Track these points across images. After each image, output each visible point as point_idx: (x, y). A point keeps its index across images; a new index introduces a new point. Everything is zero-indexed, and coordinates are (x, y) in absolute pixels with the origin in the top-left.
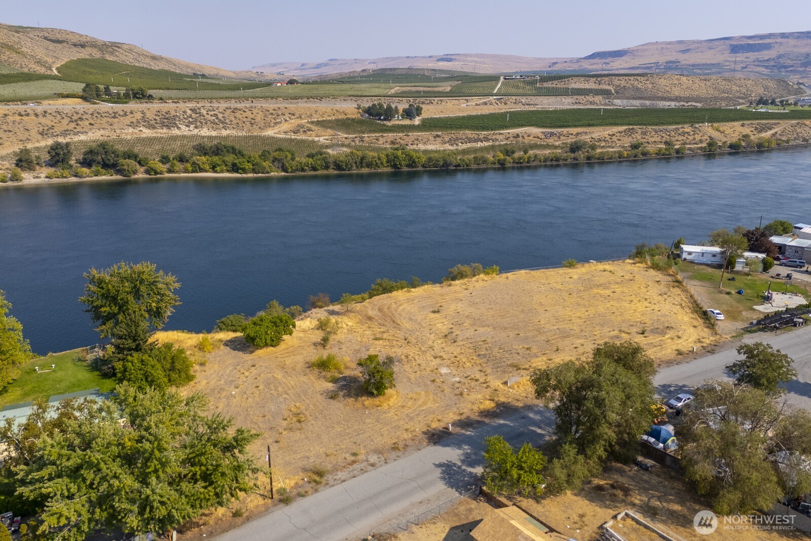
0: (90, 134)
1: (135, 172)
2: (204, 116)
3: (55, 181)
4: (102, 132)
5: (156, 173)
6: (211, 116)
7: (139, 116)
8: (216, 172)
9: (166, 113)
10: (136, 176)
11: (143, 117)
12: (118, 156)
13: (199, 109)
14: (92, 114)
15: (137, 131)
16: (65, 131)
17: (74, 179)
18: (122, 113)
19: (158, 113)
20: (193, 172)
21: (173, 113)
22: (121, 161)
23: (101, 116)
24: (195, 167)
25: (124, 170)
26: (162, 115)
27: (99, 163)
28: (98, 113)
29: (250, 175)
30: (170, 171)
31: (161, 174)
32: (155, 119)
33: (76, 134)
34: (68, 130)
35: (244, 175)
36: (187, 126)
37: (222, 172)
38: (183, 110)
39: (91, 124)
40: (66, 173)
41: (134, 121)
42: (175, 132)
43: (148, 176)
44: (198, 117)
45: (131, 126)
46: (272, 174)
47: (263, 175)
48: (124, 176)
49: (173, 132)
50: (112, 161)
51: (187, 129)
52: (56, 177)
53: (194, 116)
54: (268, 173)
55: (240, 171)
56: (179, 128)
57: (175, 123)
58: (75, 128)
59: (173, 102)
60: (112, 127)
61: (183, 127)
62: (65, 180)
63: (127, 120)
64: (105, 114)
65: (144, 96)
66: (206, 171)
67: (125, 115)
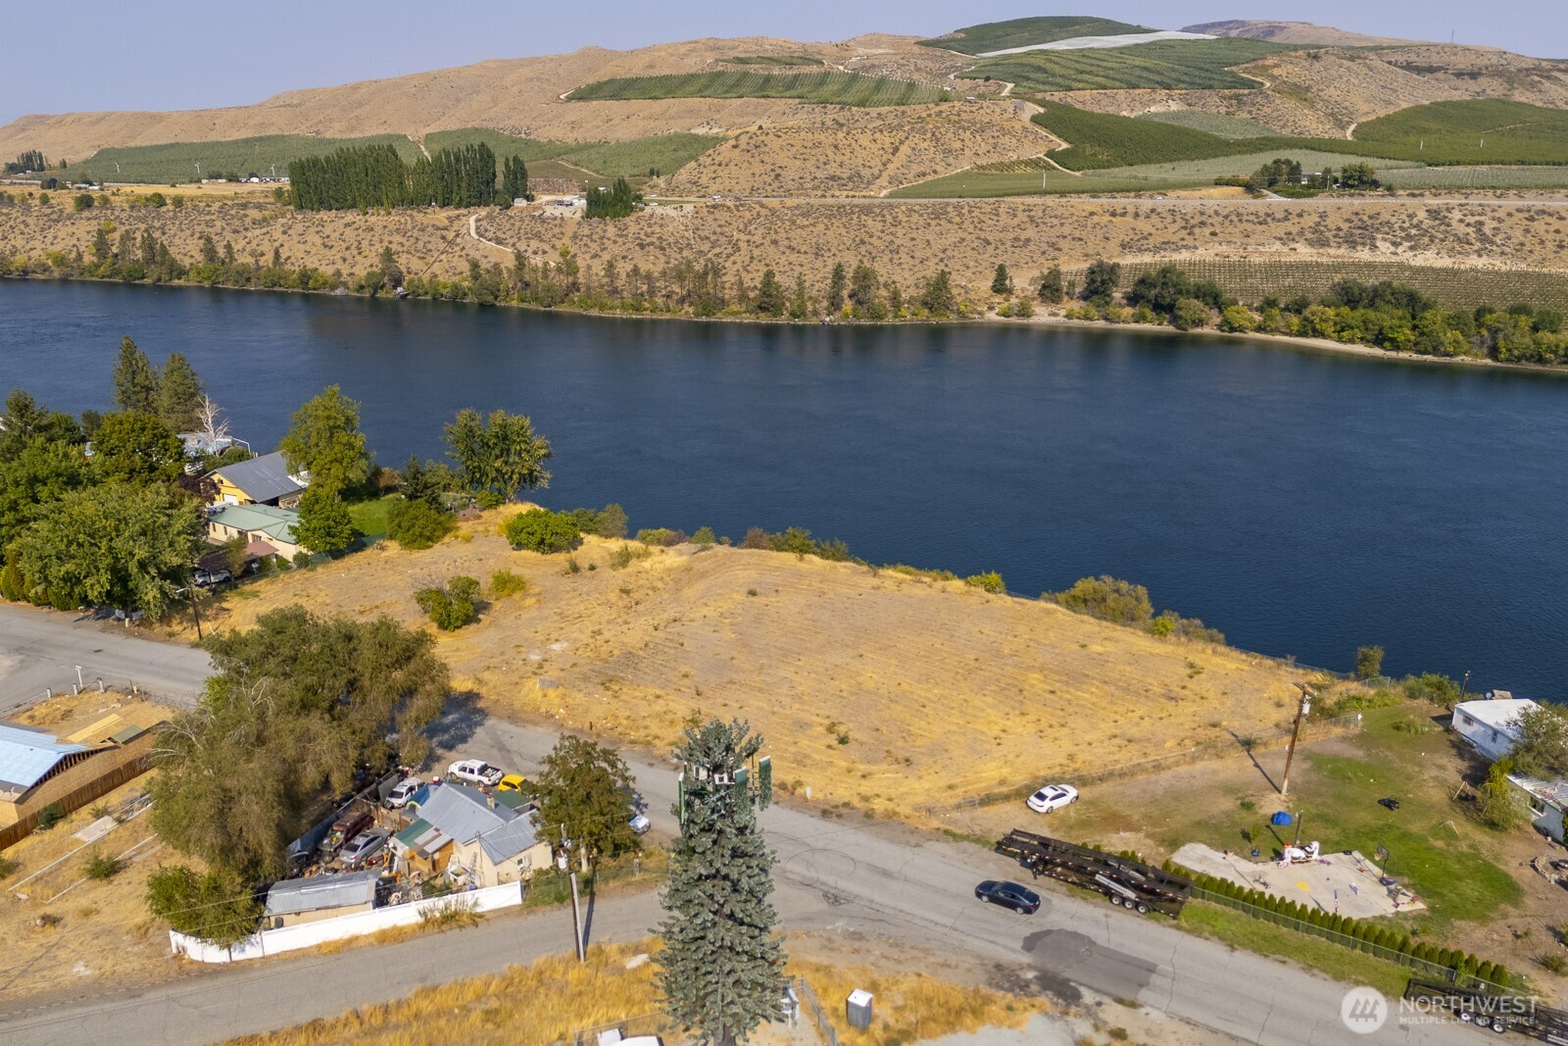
0: (1201, 251)
1: (1200, 323)
2: (1449, 225)
3: (1075, 322)
4: (1224, 249)
5: (1233, 329)
6: (1468, 225)
7: (1309, 221)
8: (1340, 340)
9: (1370, 217)
10: (1198, 330)
11: (1318, 224)
12: (1180, 292)
13: (1449, 210)
14: (1226, 217)
15: (1285, 249)
16: (1163, 243)
17: (1100, 324)
18: (1280, 215)
19: (1354, 218)
20: (1302, 334)
21: (1385, 216)
22: (1182, 301)
23: (1240, 221)
24: (1305, 326)
25: (1181, 317)
26: (1360, 220)
27: (1149, 301)
28: (1238, 215)
29: (1404, 355)
30: (1260, 329)
31: (1241, 331)
32: (1339, 229)
33: (1177, 249)
34: (1168, 243)
35: (1393, 354)
36: (1394, 244)
37: (1351, 341)
38: (1410, 211)
39: (1214, 234)
40: (1093, 311)
41: (1295, 230)
42: (1364, 255)
43: (1218, 332)
44: (1433, 227)
45: (1281, 239)
46: (1458, 359)
47: (1436, 359)
48: (1178, 328)
49: (1357, 255)
50: (1168, 300)
51: (1392, 249)
52: (1079, 318)
53: (1427, 223)
54: (1447, 354)
55: (1387, 344)
56: (1374, 247)
57: (1374, 238)
58: (1183, 239)
59: (1408, 195)
60: (1245, 240)
61: (1384, 247)
62: (1086, 323)
63: (1280, 230)
64: (1251, 218)
65: (1362, 182)
66: (1322, 335)
67: (1286, 219)
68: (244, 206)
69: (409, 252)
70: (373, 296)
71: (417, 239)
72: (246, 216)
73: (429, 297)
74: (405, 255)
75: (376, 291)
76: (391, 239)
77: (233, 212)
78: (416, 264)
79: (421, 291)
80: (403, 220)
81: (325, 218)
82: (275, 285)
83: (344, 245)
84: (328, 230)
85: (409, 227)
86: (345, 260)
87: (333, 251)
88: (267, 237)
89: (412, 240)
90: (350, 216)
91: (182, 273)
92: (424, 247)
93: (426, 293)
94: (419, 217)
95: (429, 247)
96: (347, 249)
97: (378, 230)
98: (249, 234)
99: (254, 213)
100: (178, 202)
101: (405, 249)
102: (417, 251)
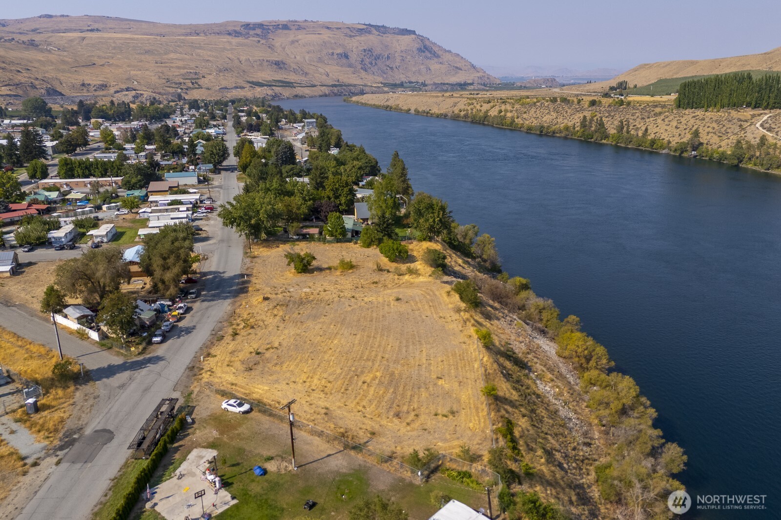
68: (656, 106)
69: (715, 133)
70: (680, 155)
71: (724, 126)
72: (653, 111)
73: (707, 158)
74: (712, 134)
75: (682, 152)
76: (710, 125)
77: (648, 109)
78: (715, 139)
79: (704, 154)
80: (723, 115)
81: (687, 113)
82: (640, 146)
83: (685, 127)
84: (682, 120)
85: (724, 119)
86: (680, 135)
87: (678, 130)
88: (654, 122)
89: (721, 126)
90: (699, 113)
91: (607, 137)
92: (725, 130)
93: (706, 156)
94: (734, 113)
95: (729, 130)
96: (685, 129)
97: (707, 120)
98: (648, 120)
99: (658, 110)
100: (629, 103)
101: (714, 131)
102: (719, 132)
